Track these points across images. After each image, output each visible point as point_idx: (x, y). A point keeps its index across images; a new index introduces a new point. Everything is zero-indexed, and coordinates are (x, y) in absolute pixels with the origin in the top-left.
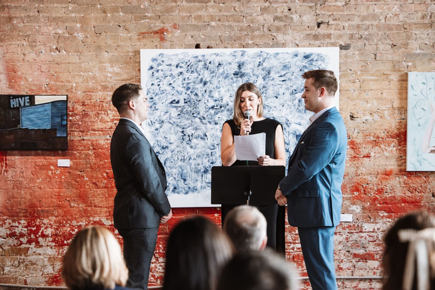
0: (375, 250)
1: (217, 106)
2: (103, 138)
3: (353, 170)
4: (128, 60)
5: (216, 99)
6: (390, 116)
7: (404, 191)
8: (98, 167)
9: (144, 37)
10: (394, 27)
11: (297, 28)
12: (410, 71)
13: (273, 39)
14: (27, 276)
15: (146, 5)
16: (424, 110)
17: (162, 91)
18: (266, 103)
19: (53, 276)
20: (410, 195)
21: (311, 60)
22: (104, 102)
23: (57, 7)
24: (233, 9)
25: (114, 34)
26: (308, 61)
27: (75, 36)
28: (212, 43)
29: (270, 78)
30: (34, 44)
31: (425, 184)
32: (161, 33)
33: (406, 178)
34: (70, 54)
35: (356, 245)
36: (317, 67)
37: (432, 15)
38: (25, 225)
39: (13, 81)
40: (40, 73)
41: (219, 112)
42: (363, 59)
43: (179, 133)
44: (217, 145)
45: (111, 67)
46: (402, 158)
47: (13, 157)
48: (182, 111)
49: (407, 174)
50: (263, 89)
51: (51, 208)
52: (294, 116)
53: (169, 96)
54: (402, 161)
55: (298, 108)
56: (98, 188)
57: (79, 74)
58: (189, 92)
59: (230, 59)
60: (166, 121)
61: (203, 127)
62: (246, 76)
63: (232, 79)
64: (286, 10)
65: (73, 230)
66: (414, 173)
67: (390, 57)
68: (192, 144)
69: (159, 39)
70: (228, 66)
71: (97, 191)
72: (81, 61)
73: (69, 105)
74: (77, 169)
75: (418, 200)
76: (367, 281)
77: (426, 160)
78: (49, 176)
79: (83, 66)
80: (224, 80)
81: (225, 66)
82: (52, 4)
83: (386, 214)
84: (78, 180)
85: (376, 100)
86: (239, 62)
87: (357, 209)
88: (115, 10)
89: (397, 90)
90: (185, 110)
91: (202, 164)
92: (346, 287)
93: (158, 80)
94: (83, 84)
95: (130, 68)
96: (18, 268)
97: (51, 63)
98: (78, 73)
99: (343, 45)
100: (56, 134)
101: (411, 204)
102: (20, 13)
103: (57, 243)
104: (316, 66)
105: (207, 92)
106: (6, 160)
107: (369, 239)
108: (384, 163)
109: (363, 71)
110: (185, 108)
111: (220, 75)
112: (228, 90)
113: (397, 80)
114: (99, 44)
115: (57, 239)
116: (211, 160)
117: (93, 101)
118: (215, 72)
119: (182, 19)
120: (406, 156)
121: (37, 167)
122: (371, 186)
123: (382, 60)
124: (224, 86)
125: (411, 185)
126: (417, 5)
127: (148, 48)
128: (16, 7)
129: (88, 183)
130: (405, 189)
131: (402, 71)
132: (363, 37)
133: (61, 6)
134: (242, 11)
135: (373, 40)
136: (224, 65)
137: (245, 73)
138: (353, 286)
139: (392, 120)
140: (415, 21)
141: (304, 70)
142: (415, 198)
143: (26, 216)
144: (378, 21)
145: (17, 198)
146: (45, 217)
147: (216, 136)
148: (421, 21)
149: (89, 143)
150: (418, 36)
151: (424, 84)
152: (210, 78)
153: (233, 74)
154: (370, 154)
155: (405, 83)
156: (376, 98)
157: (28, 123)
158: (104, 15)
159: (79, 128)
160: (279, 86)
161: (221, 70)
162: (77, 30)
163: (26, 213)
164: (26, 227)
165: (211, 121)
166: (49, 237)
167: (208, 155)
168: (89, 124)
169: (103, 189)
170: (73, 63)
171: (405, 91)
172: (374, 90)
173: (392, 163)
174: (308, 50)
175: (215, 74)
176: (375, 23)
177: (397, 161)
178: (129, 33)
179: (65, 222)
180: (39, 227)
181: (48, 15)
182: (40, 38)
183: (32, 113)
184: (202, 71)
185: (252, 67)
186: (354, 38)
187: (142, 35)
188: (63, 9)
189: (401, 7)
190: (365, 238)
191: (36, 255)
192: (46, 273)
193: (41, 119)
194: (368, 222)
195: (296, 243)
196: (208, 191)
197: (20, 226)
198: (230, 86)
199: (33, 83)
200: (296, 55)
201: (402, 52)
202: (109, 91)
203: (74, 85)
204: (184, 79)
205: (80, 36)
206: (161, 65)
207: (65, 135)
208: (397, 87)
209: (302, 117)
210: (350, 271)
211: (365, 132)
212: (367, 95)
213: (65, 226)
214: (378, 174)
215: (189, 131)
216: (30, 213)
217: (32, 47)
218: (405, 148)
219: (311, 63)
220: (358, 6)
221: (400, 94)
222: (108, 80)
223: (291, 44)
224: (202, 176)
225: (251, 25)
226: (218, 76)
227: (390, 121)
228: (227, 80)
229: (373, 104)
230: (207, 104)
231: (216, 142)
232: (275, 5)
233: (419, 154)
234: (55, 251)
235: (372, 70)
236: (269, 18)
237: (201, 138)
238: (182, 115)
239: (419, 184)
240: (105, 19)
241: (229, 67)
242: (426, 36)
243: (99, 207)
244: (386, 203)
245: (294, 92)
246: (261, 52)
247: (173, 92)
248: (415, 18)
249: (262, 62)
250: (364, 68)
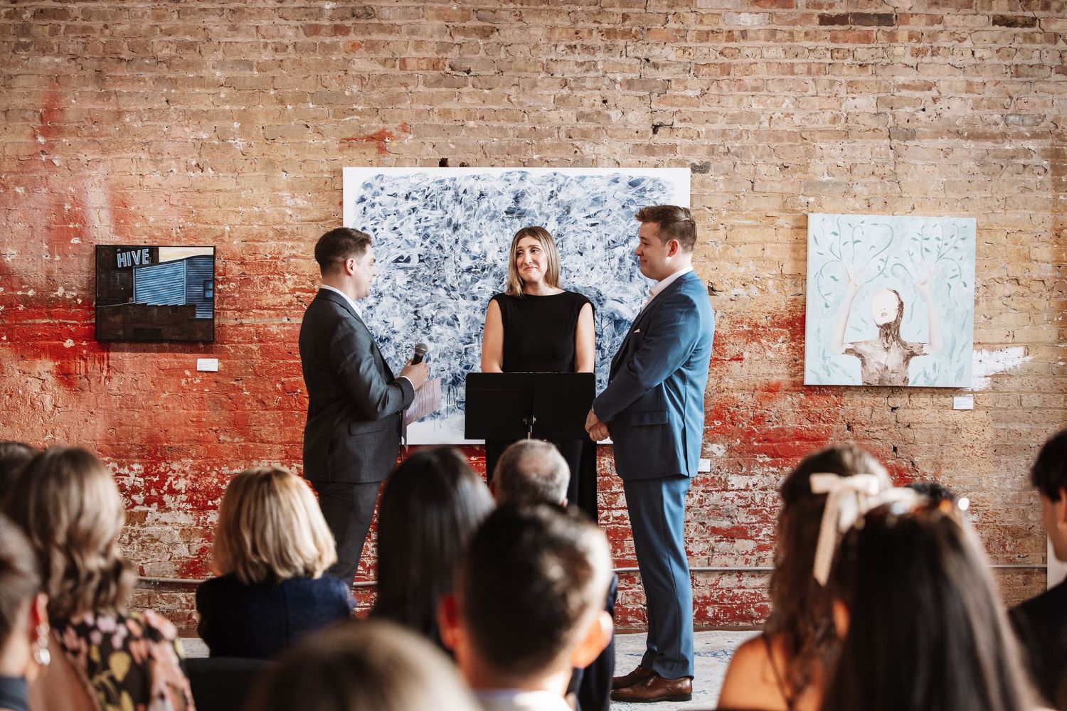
0: (748, 521)
1: (476, 268)
2: (277, 321)
3: (713, 381)
4: (322, 185)
5: (475, 255)
6: (777, 289)
7: (800, 419)
8: (267, 372)
9: (349, 146)
10: (785, 135)
11: (617, 133)
12: (812, 212)
13: (576, 152)
14: (143, 561)
15: (355, 91)
16: (836, 280)
17: (381, 240)
18: (562, 263)
19: (188, 562)
20: (810, 426)
21: (640, 190)
22: (278, 258)
23: (199, 93)
24: (506, 100)
25: (297, 141)
26: (636, 192)
27: (230, 144)
28: (469, 158)
29: (569, 220)
30: (159, 157)
31: (836, 408)
32: (379, 140)
33: (803, 398)
34: (221, 175)
35: (717, 511)
37: (849, 117)
38: (140, 472)
39: (122, 221)
40: (169, 207)
41: (479, 278)
42: (731, 189)
43: (409, 314)
44: (476, 335)
45: (292, 198)
46: (798, 362)
47: (120, 353)
48: (415, 276)
49: (804, 390)
51: (185, 444)
52: (611, 287)
53: (393, 250)
54: (796, 368)
55: (618, 273)
56: (266, 410)
57: (236, 209)
58: (427, 243)
59: (499, 186)
60: (386, 292)
61: (451, 304)
62: (529, 216)
63: (503, 220)
64: (599, 102)
65: (223, 483)
66: (817, 388)
67: (778, 187)
68: (433, 334)
69: (376, 150)
70: (496, 198)
71: (264, 414)
72: (239, 187)
73: (218, 263)
74: (230, 376)
75: (823, 434)
76: (734, 575)
77: (837, 366)
78: (182, 388)
79: (243, 196)
80: (488, 222)
81: (491, 197)
82: (191, 89)
83: (768, 459)
84: (233, 394)
85: (753, 261)
86: (515, 191)
87: (718, 449)
88: (300, 98)
89: (790, 244)
90: (420, 274)
91: (449, 369)
92: (697, 585)
93: (373, 222)
94: (242, 227)
95: (325, 199)
96: (129, 547)
97: (188, 190)
98: (233, 209)
99: (698, 164)
100: (194, 314)
101: (811, 442)
102: (136, 105)
103: (195, 505)
104: (649, 199)
105: (460, 243)
106: (108, 359)
107: (737, 501)
108: (766, 371)
109: (732, 210)
110: (420, 271)
112: (497, 240)
113: (790, 227)
114: (271, 157)
115: (195, 498)
116: (466, 363)
117: (259, 256)
118: (474, 207)
119: (416, 115)
120: (803, 358)
121: (161, 371)
122: (743, 410)
123: (765, 193)
124: (490, 233)
125: (812, 410)
126: (824, 100)
127: (357, 165)
128: (130, 94)
129: (250, 401)
130: (801, 416)
131: (799, 212)
132: (732, 151)
133: (207, 91)
134: (522, 102)
135: (749, 157)
136: (489, 196)
137: (526, 210)
138: (709, 583)
139: (781, 296)
140: (820, 126)
141: (629, 207)
142: (818, 431)
143: (143, 457)
144: (757, 124)
145: (128, 425)
146: (174, 459)
147: (474, 320)
148: (831, 127)
149: (252, 330)
150: (825, 152)
151: (836, 234)
152: (465, 218)
153: (506, 212)
154: (742, 354)
155: (803, 232)
156: (753, 258)
157: (147, 294)
158: (280, 107)
159: (235, 304)
160: (585, 234)
161: (484, 205)
162: (234, 133)
163: (142, 451)
164: (142, 476)
165: (465, 293)
166: (182, 494)
167: (460, 353)
168: (253, 297)
169: (275, 412)
170: (226, 191)
171: (804, 246)
172: (750, 243)
173: (779, 371)
174: (636, 173)
175: (474, 211)
176: (752, 128)
177: (788, 367)
178: (324, 139)
179: (208, 468)
180: (164, 477)
181: (183, 107)
182: (169, 147)
183: (153, 278)
184: (451, 207)
185: (538, 200)
186: (716, 152)
187: (347, 143)
188: (211, 96)
189: (797, 103)
190: (732, 501)
191: (159, 524)
192: (176, 556)
193: (168, 288)
194: (737, 472)
195: (613, 509)
196: (460, 417)
197: (132, 475)
198: (499, 232)
199: (157, 225)
200: (616, 181)
201: (798, 178)
202: (287, 240)
203: (228, 228)
204: (420, 220)
205: (239, 143)
206: (378, 195)
207: (210, 317)
208: (790, 239)
209: (625, 288)
210: (705, 557)
211: (734, 316)
212: (739, 251)
213: (209, 475)
214: (756, 389)
215: (427, 311)
216: (149, 451)
217: (155, 162)
218: (803, 345)
219: (641, 194)
220: (724, 98)
221: (794, 250)
222: (286, 220)
223: (606, 162)
224: (449, 390)
225: (538, 127)
226: (480, 215)
227: (777, 297)
228: (494, 222)
229: (748, 267)
230: (459, 263)
231: (473, 331)
232: (580, 94)
233: (826, 356)
234: (191, 517)
235: (747, 209)
236: (569, 115)
237: (449, 324)
238: (415, 282)
239: (825, 408)
240: (281, 113)
241: (498, 201)
242: (839, 152)
243: (268, 442)
244: (770, 441)
245: (611, 243)
246: (555, 174)
247: (399, 243)
248: (820, 120)
249: (556, 191)
250: (733, 204)
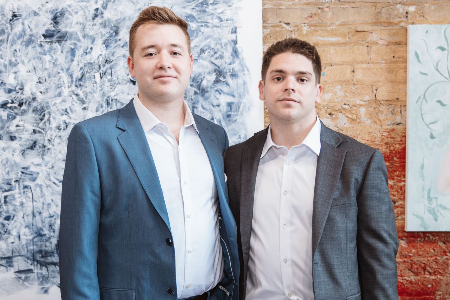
1: (13, 102)
5: (11, 88)
6: (371, 119)
7: (401, 271)
12: (413, 23)
16: (443, 105)
18: (112, 94)
20: (413, 278)
26: (196, 6)
29: (119, 43)
31: (445, 257)
33: (404, 246)
36: (215, 17)
41: (17, 114)
44: (16, 181)
46: (397, 204)
49: (406, 237)
50: (104, 65)
54: (396, 211)
59: (35, 4)
62: (70, 39)
63: (41, 45)
66: (422, 234)
70: (31, 19)
75: (429, 288)
77: (445, 208)
80: (24, 48)
81: (26, 19)
85: (341, 85)
86: (54, 10)
89: (386, 63)
101: (415, 298)
104: (213, 14)
109: (316, 26)
111: (15, 38)
112: (35, 68)
113: (386, 43)
116: (6, 213)
118: (6, 31)
120: (404, 199)
123: (354, 3)
124: (26, 61)
125: (415, 260)
130: (403, 266)
131: (396, 24)
136: (23, 17)
137: (66, 33)
139: (376, 126)
142: (423, 284)
147: (13, 163)
151: (443, 49)
153: (44, 35)
155: (401, 49)
156: (341, 81)
161: (18, 28)
171: (403, 65)
172: (338, 64)
175: (6, 35)
185: (81, 20)
198: (36, 60)
208: (385, 58)
218: (403, 183)
219: (203, 9)
221: (390, 71)
226: (13, 40)
227: (371, 127)
228: (30, 47)
229: (335, 93)
231: (13, 177)
233: (432, 196)
235: (332, 24)
239: (431, 257)
241: (34, 22)
249: (101, 8)
250: (316, 18)
